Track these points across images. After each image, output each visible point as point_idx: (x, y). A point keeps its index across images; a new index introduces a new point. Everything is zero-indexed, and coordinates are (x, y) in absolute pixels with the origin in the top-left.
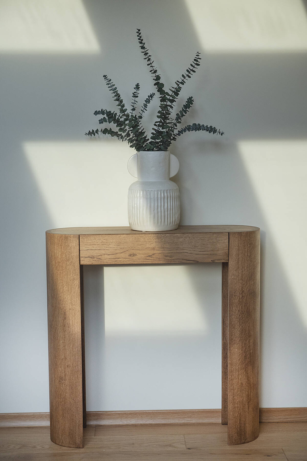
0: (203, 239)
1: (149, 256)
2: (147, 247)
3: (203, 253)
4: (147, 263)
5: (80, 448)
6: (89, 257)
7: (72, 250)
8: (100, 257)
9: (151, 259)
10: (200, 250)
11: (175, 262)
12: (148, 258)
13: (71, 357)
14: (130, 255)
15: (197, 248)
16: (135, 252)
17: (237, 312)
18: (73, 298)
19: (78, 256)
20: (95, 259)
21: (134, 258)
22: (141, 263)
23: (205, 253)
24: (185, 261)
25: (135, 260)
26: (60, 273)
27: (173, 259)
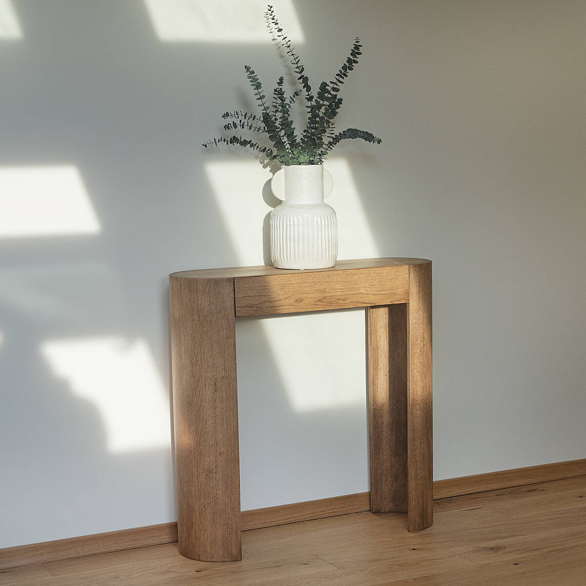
0: (381, 275)
1: (319, 301)
2: (317, 289)
3: (381, 292)
4: (317, 310)
5: (238, 560)
6: (246, 306)
7: (225, 299)
8: (259, 306)
9: (321, 304)
10: (377, 289)
11: (350, 307)
12: (318, 303)
13: (225, 441)
14: (297, 301)
15: (374, 287)
16: (302, 296)
17: (419, 364)
18: (227, 362)
19: (233, 306)
20: (255, 308)
21: (302, 304)
22: (309, 310)
23: (383, 292)
24: (361, 304)
25: (302, 307)
26: (207, 330)
27: (346, 302)
